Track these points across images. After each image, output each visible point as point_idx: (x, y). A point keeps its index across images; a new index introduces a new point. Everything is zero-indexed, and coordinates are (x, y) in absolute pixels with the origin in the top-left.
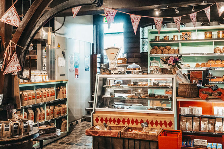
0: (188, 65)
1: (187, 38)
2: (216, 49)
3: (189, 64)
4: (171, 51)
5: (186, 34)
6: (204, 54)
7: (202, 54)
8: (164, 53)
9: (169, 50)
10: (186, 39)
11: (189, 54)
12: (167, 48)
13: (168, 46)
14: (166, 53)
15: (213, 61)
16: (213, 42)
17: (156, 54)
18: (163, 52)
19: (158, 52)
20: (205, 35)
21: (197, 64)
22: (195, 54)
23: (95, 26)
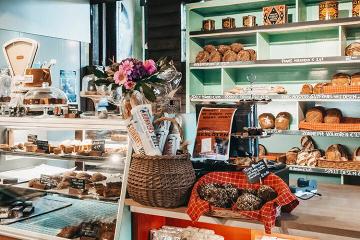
0: (280, 87)
1: (275, 22)
2: (353, 46)
3: (283, 86)
4: (242, 56)
5: (274, 12)
6: (315, 59)
7: (311, 59)
8: (226, 60)
9: (237, 53)
10: (272, 22)
11: (279, 61)
12: (234, 49)
13: (236, 44)
14: (230, 58)
15: (345, 79)
16: (340, 28)
17: (208, 61)
18: (223, 58)
19: (212, 58)
20: (320, 11)
21: (306, 87)
22: (293, 60)
23: (96, 8)
